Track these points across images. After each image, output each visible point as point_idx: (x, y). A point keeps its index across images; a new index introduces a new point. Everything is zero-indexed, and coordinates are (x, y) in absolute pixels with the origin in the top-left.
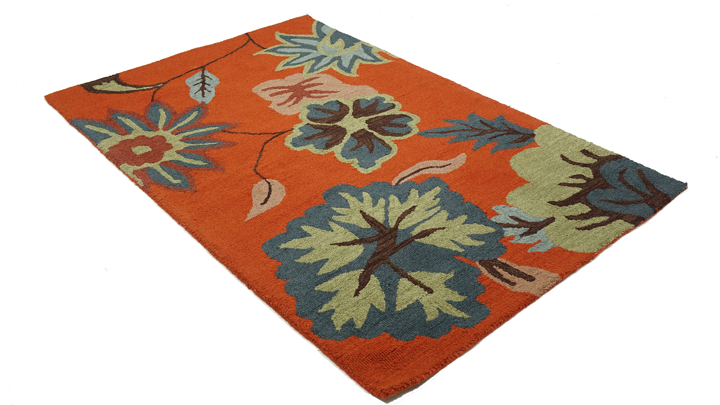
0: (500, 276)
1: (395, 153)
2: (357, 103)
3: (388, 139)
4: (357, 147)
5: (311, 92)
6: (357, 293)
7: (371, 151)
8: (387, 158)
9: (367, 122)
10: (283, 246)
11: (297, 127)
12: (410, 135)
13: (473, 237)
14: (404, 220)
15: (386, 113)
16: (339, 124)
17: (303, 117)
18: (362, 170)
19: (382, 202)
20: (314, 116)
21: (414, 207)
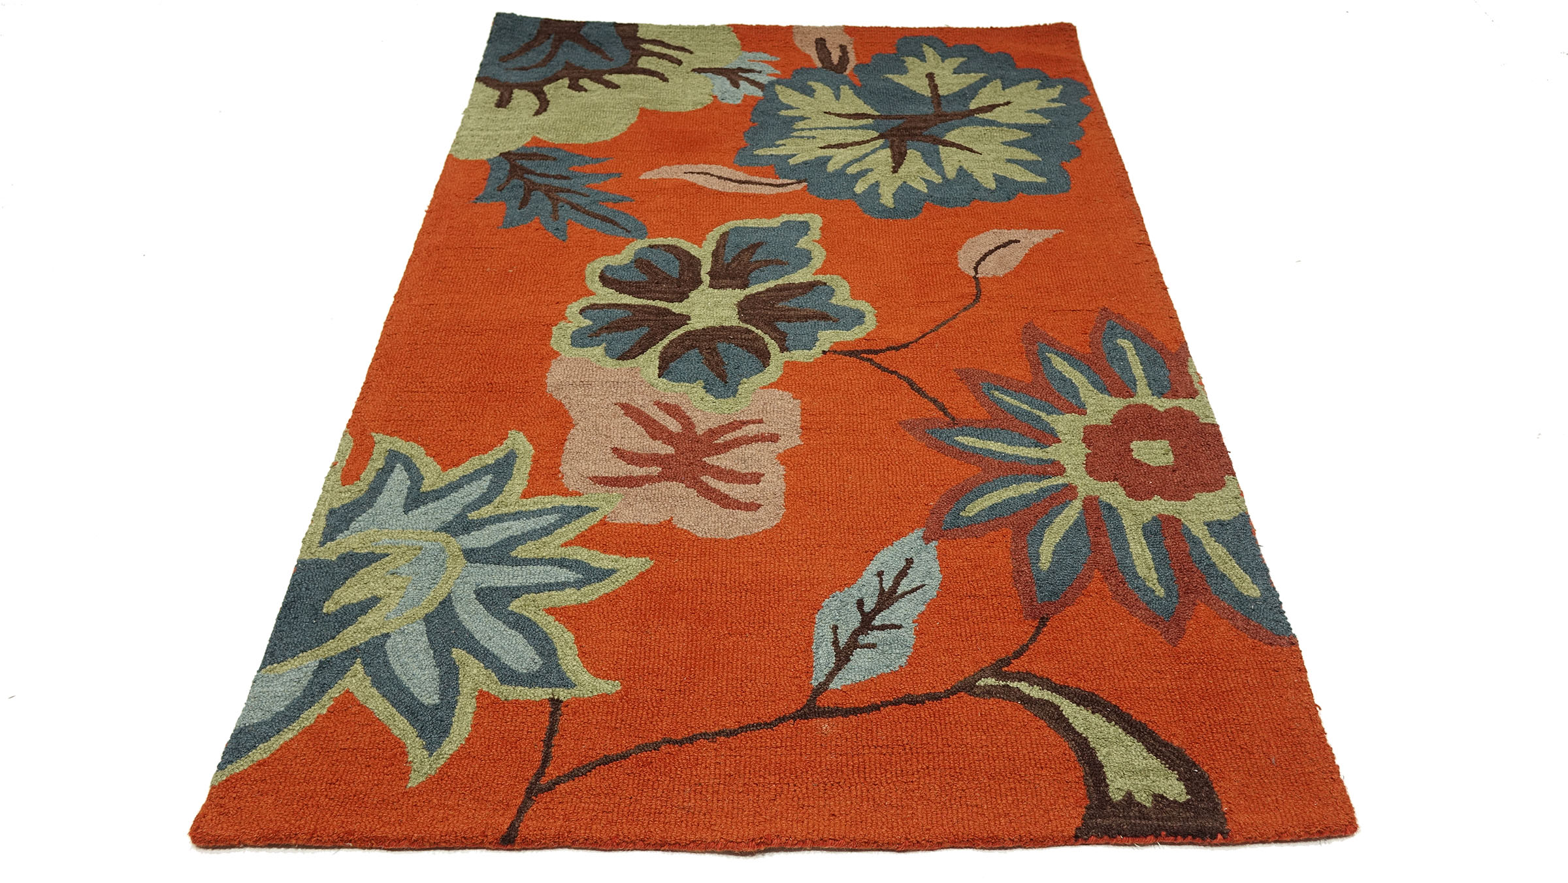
0: (843, 56)
2: (631, 353)
3: (704, 250)
4: (769, 262)
6: (1007, 103)
7: (756, 246)
8: (752, 223)
9: (682, 299)
11: (809, 355)
12: (658, 241)
13: (810, 93)
15: (626, 300)
16: (733, 322)
17: (769, 375)
18: (816, 223)
19: (854, 169)
21: (822, 148)
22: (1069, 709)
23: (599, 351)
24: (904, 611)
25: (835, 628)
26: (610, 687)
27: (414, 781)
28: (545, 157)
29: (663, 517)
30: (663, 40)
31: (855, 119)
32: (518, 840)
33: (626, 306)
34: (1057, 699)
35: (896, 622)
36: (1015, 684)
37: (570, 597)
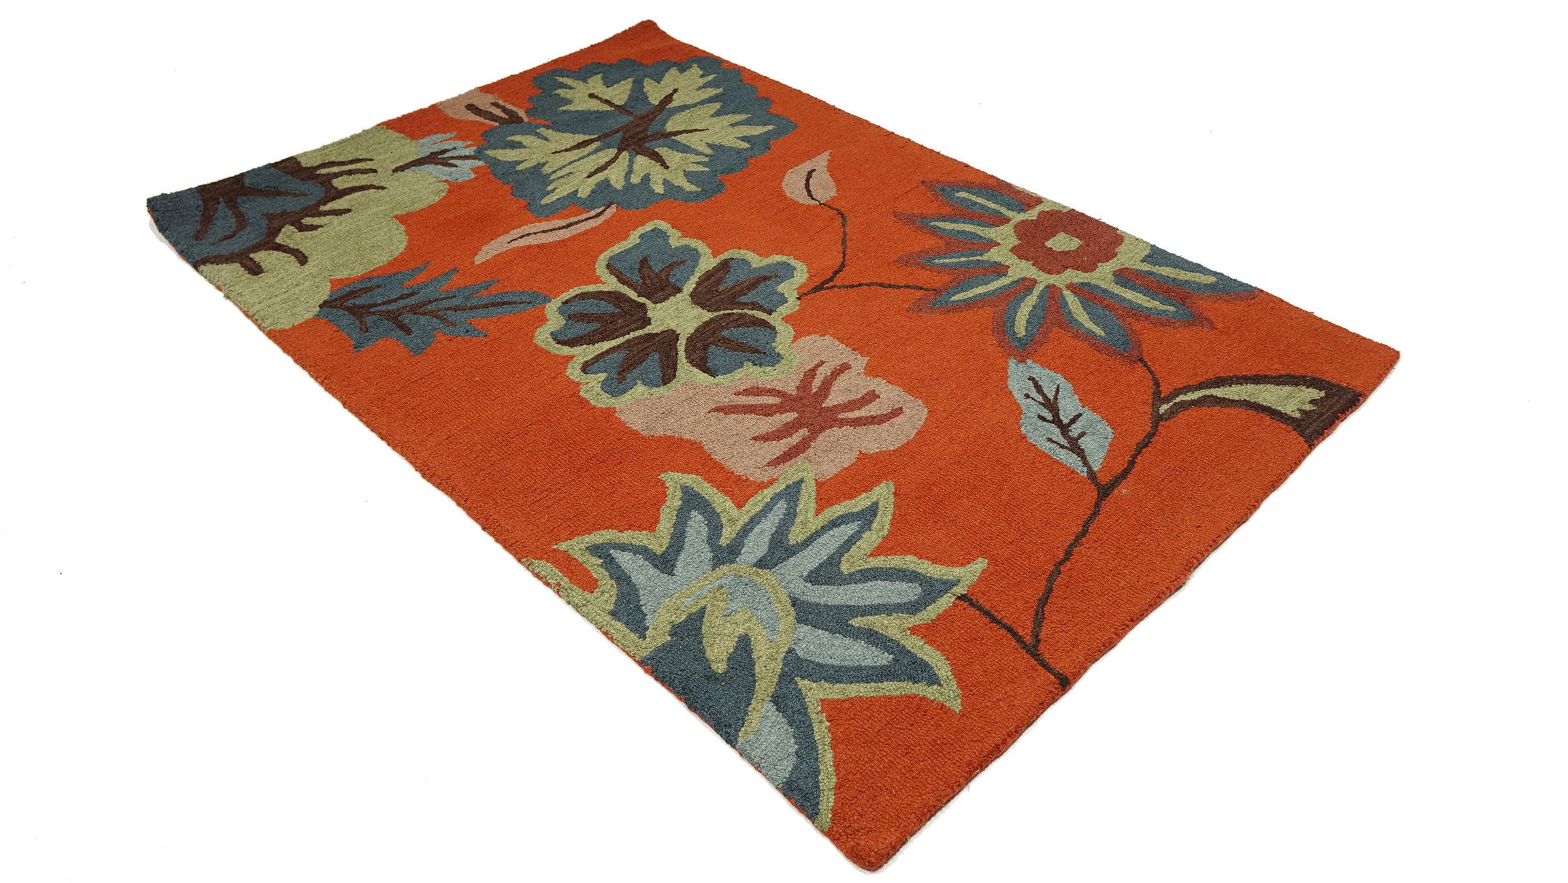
0: (504, 110)
1: (602, 256)
2: (668, 375)
3: (611, 284)
4: (671, 267)
5: (780, 409)
6: (675, 91)
7: (644, 262)
8: (617, 249)
9: (648, 322)
10: (770, 127)
11: (791, 305)
12: (565, 296)
13: (519, 145)
14: (607, 160)
15: (606, 345)
16: (708, 316)
17: (785, 332)
18: (664, 225)
19: (635, 179)
20: (761, 333)
21: (589, 177)
22: (1219, 392)
23: (640, 389)
24: (1069, 405)
25: (1050, 440)
26: (980, 564)
27: (956, 706)
28: (366, 290)
29: (856, 454)
30: (331, 160)
31: (584, 147)
32: (1071, 678)
33: (614, 349)
34: (1207, 392)
35: (1076, 413)
36: (1178, 400)
37: (871, 539)
